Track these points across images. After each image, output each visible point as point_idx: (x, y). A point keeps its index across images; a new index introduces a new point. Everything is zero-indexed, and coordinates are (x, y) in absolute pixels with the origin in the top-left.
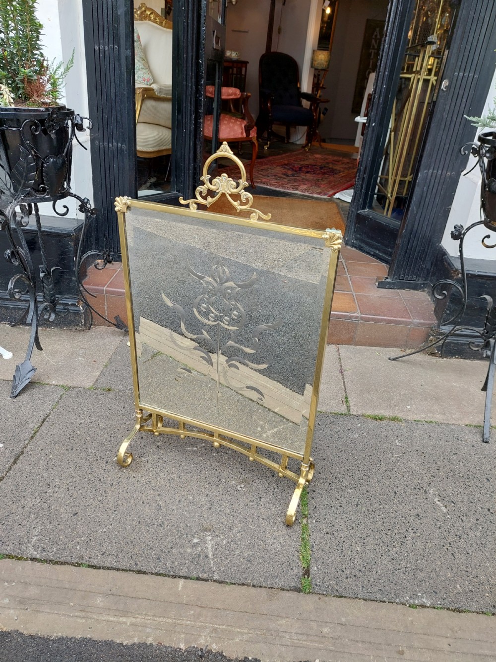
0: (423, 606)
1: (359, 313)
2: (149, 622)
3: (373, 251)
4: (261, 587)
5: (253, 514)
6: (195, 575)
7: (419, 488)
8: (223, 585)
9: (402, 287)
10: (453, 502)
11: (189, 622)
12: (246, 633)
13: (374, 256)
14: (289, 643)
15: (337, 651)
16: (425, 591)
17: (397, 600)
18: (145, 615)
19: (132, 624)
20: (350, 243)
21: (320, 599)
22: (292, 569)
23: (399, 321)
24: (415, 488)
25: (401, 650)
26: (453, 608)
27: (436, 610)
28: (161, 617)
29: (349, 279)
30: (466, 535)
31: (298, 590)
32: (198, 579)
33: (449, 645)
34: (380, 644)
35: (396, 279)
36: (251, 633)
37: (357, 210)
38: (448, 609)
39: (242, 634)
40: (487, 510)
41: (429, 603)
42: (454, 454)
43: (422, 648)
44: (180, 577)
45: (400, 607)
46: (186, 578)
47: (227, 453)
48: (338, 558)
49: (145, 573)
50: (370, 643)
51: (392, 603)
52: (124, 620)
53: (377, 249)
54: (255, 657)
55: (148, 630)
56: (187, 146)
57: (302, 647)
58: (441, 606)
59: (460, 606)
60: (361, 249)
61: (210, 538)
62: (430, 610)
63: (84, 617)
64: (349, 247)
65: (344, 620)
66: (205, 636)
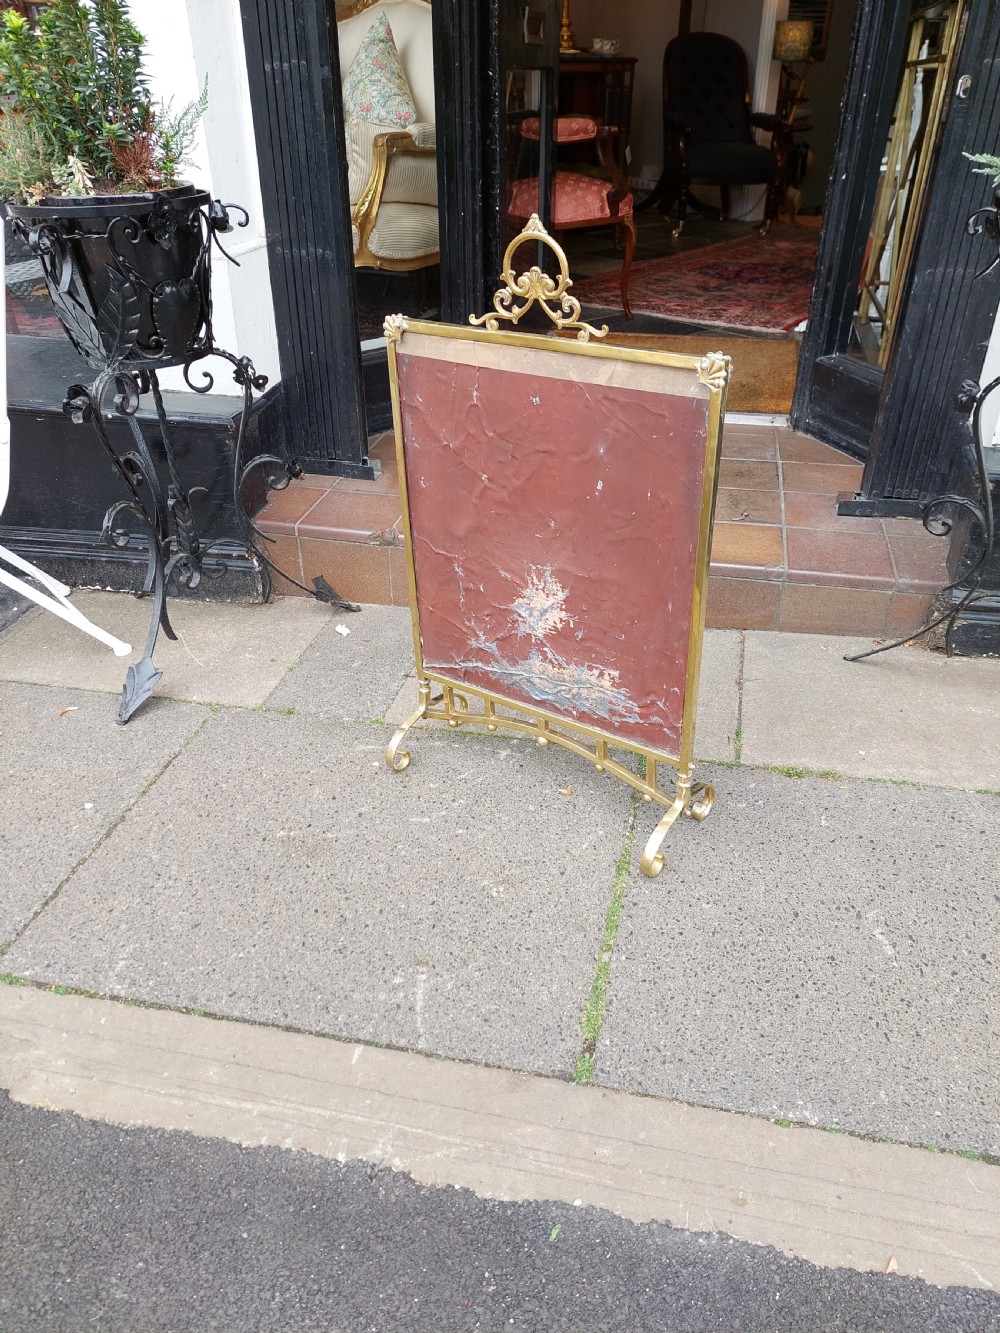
0: (802, 1124)
1: (786, 566)
2: (292, 1112)
3: (846, 439)
4: (499, 1067)
5: (511, 940)
6: (384, 1040)
7: (846, 909)
8: (431, 1059)
9: (890, 513)
10: (911, 937)
11: (359, 1118)
12: (457, 1145)
13: (846, 449)
14: (531, 1168)
15: (618, 1189)
16: (813, 1097)
17: (754, 1110)
18: (287, 1100)
19: (263, 1115)
20: (801, 424)
21: (604, 1095)
22: (563, 1040)
23: (868, 581)
24: (838, 908)
25: (741, 1197)
26: (863, 1133)
27: (826, 1133)
28: (310, 1106)
29: (782, 499)
30: (922, 1001)
31: (567, 1078)
32: (389, 1046)
33: (839, 1197)
34: (703, 1184)
35: (876, 495)
36: (465, 1145)
37: (816, 357)
38: (852, 1133)
39: (450, 1145)
40: (979, 956)
41: (816, 1119)
42: (937, 846)
43: (784, 1199)
44: (358, 1041)
45: (755, 1121)
46: (367, 1043)
47: (484, 830)
48: (655, 1025)
49: (298, 1031)
50: (684, 1180)
51: (743, 1113)
52: (249, 1106)
53: (852, 435)
54: (466, 1186)
55: (287, 1126)
56: (469, 245)
57: (553, 1177)
58: (838, 1127)
59: (877, 1130)
60: (822, 436)
61: (424, 977)
62: (815, 1132)
63: (183, 1098)
64: (800, 434)
65: (642, 1135)
66: (384, 1144)
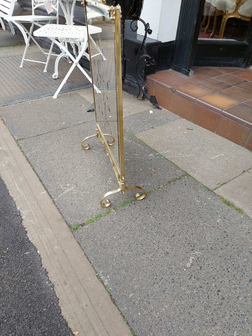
0: (102, 282)
2: (22, 194)
4: (62, 215)
6: (51, 194)
7: (191, 245)
8: (53, 203)
10: (201, 267)
11: (29, 204)
12: (36, 222)
14: (41, 238)
15: (48, 257)
16: (113, 278)
17: (96, 268)
18: (24, 192)
19: (18, 192)
21: (72, 237)
22: (80, 219)
24: (189, 244)
25: (67, 282)
26: (113, 298)
27: (105, 289)
28: (25, 195)
30: (179, 285)
31: (70, 226)
32: (50, 196)
33: (87, 306)
34: (64, 272)
36: (36, 223)
38: (111, 296)
39: (35, 221)
41: (107, 284)
43: (75, 292)
44: (47, 191)
45: (93, 271)
46: (48, 192)
48: (102, 232)
49: (41, 182)
50: (62, 267)
51: (93, 267)
52: (18, 188)
54: (27, 231)
55: (18, 196)
57: (42, 243)
58: (109, 291)
59: (117, 301)
61: (73, 188)
62: (102, 286)
63: (12, 179)
65: (67, 251)
66: (26, 212)
